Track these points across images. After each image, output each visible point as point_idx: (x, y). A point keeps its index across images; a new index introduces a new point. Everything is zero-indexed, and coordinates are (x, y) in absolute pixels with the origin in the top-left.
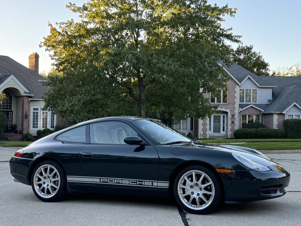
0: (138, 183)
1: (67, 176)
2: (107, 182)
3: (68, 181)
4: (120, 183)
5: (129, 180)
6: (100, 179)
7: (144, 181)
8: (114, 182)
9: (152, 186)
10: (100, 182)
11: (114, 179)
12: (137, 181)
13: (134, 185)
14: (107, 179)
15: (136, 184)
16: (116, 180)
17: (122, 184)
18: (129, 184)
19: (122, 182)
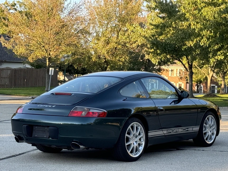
0: (186, 130)
1: (149, 132)
2: (170, 133)
3: (149, 137)
4: (177, 132)
5: (182, 128)
6: (167, 130)
7: (189, 128)
8: (174, 132)
9: (193, 130)
10: (167, 133)
11: (175, 129)
12: (185, 128)
13: (184, 132)
14: (171, 130)
15: (185, 131)
16: (175, 130)
17: (178, 132)
18: (182, 132)
19: (178, 131)
